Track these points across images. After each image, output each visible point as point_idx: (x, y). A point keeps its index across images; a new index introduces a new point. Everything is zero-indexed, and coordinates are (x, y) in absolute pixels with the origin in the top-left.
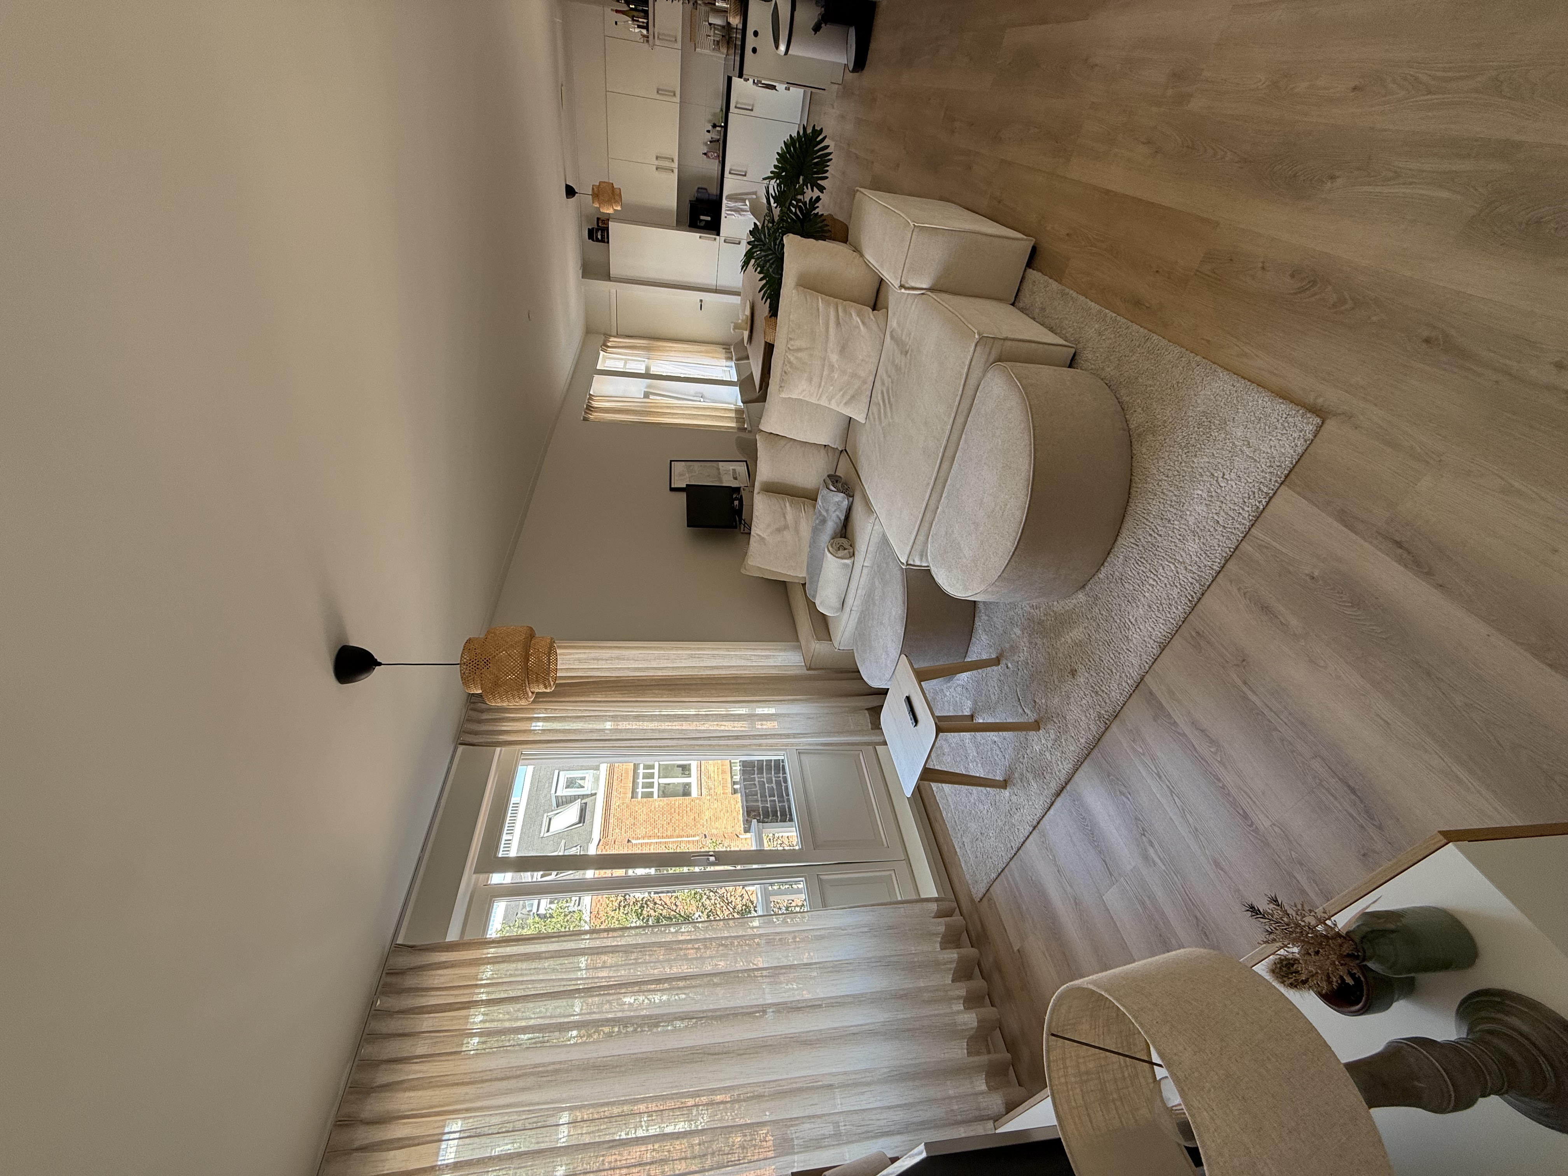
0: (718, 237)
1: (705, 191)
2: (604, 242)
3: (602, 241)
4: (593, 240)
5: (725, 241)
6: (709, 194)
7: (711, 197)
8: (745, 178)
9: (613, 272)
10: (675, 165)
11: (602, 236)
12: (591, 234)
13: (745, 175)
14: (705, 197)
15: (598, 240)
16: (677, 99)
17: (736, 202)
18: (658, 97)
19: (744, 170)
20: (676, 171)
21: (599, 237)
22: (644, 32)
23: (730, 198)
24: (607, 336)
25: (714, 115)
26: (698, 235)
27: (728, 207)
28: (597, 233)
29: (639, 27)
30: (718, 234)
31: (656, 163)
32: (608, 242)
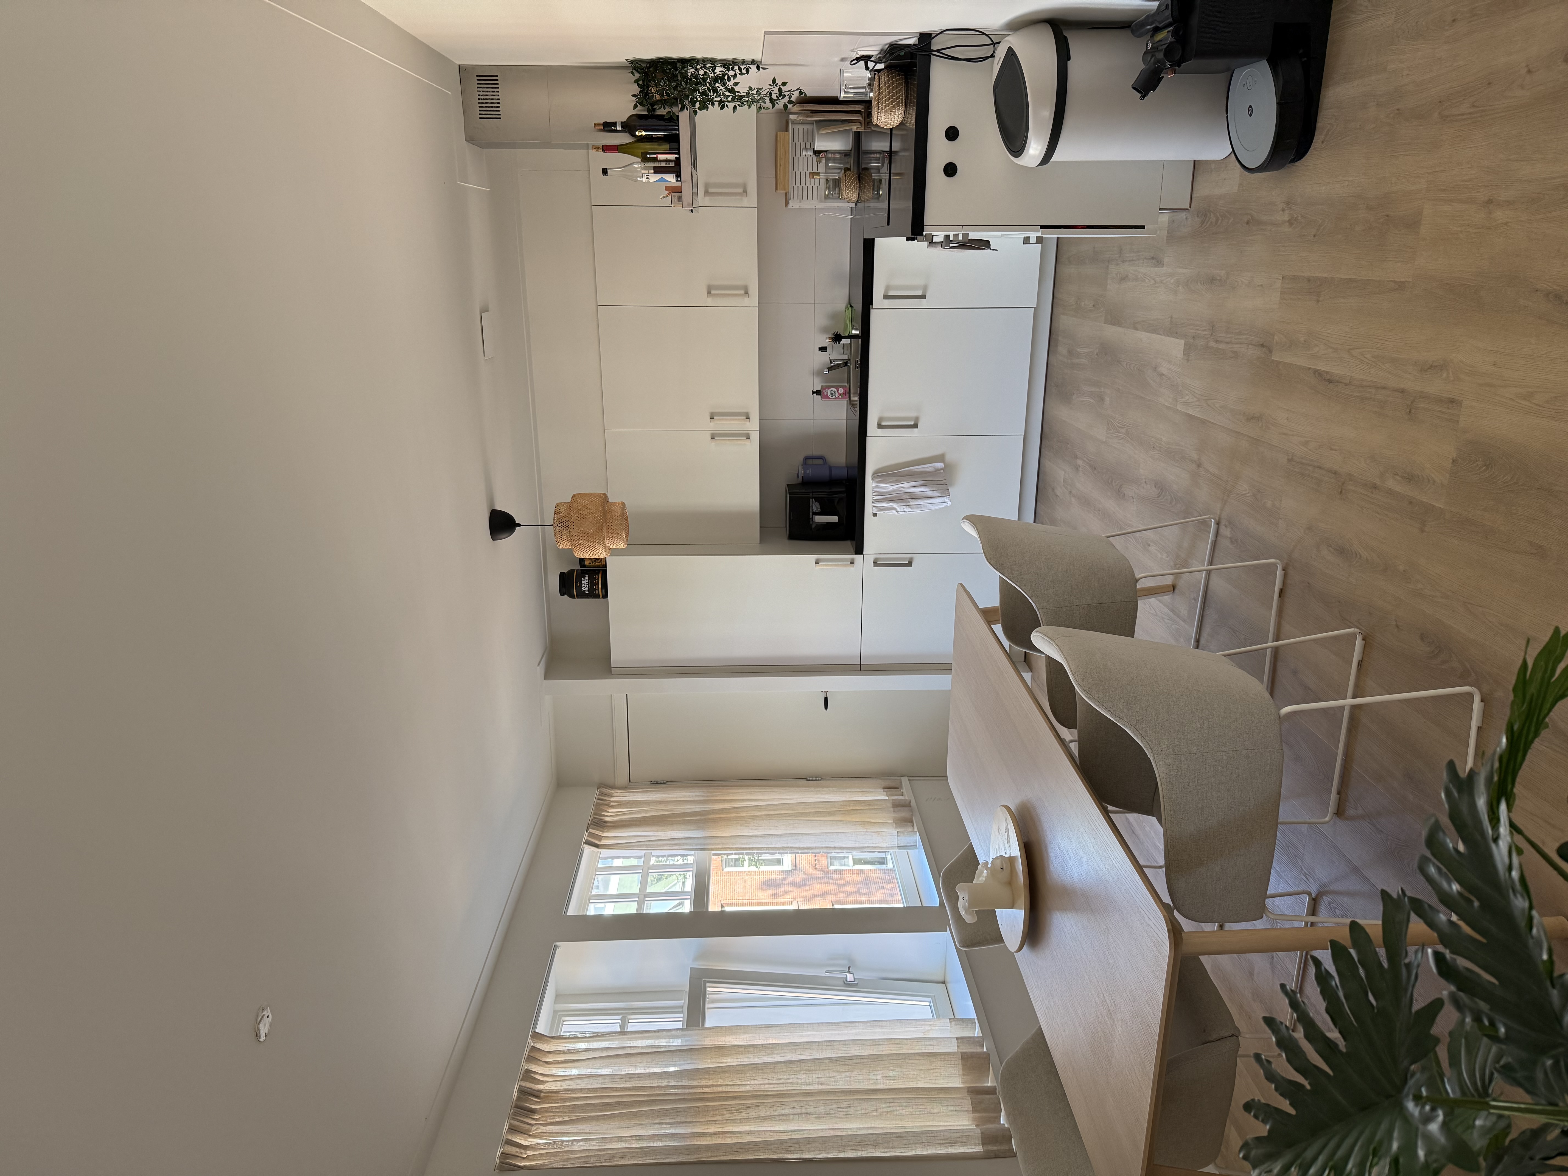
0: (858, 558)
1: (820, 462)
2: (597, 596)
3: (593, 594)
4: (572, 596)
5: (875, 564)
6: (830, 468)
7: (836, 473)
8: (915, 431)
9: (618, 655)
10: (753, 425)
11: (591, 584)
12: (567, 584)
13: (915, 426)
14: (824, 473)
15: (581, 595)
16: (753, 299)
17: (899, 482)
18: (710, 301)
19: (913, 414)
20: (755, 436)
21: (585, 588)
22: (671, 178)
23: (883, 474)
24: (605, 787)
25: (834, 316)
26: (813, 558)
27: (881, 494)
28: (579, 581)
29: (657, 171)
30: (859, 550)
31: (713, 425)
32: (606, 596)
